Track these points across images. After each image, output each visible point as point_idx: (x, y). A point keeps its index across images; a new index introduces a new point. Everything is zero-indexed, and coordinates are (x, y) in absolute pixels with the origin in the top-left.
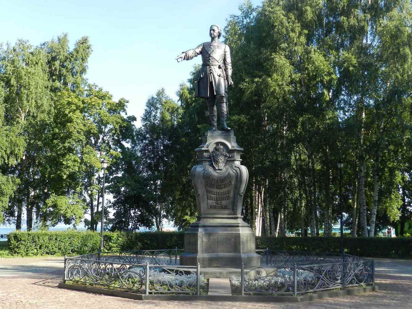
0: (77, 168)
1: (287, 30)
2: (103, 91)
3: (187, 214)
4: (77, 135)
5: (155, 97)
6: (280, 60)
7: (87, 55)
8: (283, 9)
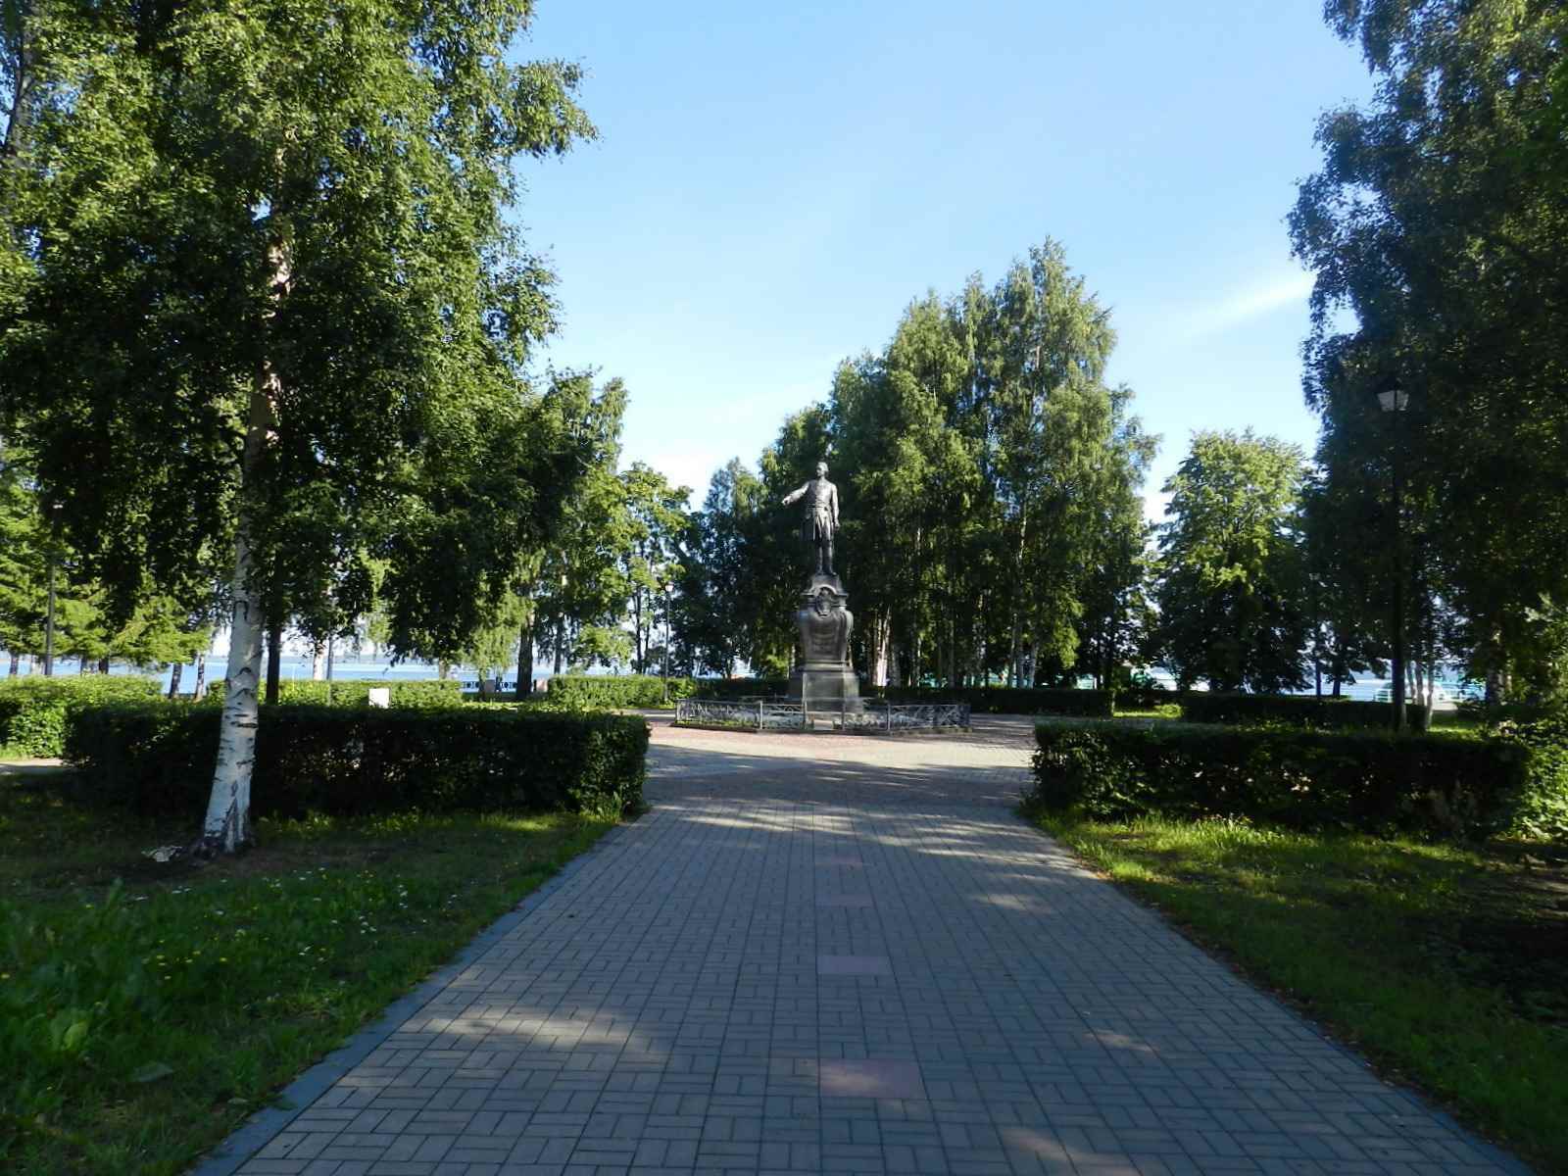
0: (622, 589)
1: (919, 406)
2: (655, 473)
3: (771, 653)
4: (622, 540)
5: (726, 470)
6: (908, 447)
7: (622, 407)
8: (915, 375)
